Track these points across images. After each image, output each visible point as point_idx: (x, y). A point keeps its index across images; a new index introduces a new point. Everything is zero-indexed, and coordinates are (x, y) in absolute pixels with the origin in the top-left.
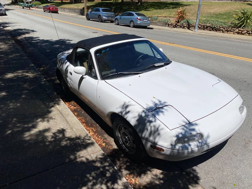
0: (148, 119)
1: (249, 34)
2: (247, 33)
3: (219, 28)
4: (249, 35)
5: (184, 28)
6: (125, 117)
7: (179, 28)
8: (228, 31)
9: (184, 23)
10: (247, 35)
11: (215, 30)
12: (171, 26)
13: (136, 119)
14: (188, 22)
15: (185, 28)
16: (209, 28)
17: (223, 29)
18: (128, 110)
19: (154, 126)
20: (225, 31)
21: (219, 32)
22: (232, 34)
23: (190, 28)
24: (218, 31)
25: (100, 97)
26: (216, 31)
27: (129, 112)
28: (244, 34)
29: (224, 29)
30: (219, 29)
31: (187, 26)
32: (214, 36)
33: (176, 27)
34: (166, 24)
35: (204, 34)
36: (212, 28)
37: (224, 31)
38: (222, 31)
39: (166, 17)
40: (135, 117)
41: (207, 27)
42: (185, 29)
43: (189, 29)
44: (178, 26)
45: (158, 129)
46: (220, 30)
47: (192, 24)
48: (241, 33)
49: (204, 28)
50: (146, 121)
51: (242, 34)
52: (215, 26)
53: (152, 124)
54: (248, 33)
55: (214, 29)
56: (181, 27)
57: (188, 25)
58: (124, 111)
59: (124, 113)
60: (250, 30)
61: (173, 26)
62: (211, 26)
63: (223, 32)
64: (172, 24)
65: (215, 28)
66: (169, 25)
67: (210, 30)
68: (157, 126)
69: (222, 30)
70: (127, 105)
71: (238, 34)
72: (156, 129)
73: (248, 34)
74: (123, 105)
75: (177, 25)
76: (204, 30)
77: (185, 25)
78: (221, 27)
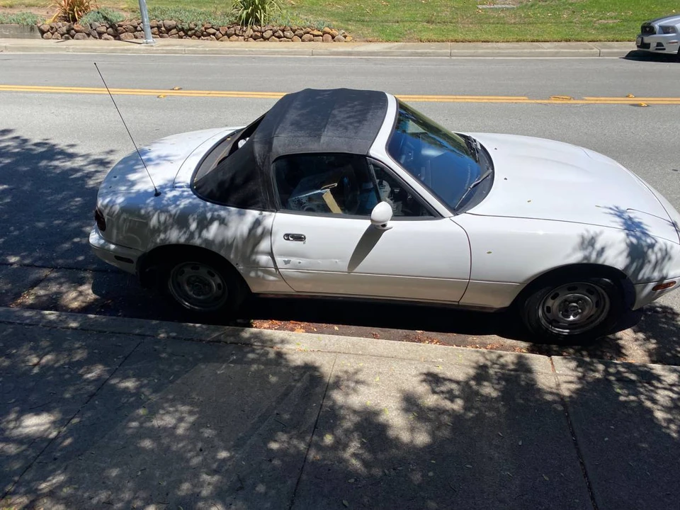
0: (644, 244)
1: (279, 37)
2: (273, 35)
3: (203, 29)
4: (281, 41)
5: (100, 38)
6: (600, 261)
7: (84, 38)
8: (229, 36)
9: (97, 24)
10: (276, 41)
11: (194, 34)
12: (53, 34)
13: (625, 254)
14: (106, 18)
15: (105, 36)
16: (174, 31)
17: (214, 31)
18: (598, 246)
19: (661, 250)
20: (223, 35)
21: (207, 39)
22: (241, 41)
23: (122, 36)
24: (205, 38)
25: (489, 253)
26: (199, 37)
27: (603, 250)
28: (268, 39)
29: (218, 30)
30: (205, 33)
31: (110, 30)
32: (212, 52)
33: (73, 37)
34: (32, 29)
35: (182, 50)
36: (182, 29)
37: (220, 35)
38: (213, 37)
39: (11, 7)
40: (621, 253)
41: (168, 30)
42: (106, 39)
43: (120, 39)
44: (77, 32)
45: (666, 250)
46: (209, 34)
47: (121, 23)
48: (262, 37)
49: (162, 31)
50: (645, 249)
51: (266, 39)
52: (192, 26)
53: (656, 249)
54: (276, 34)
55: (190, 33)
56: (89, 35)
57: (111, 27)
58: (590, 253)
59: (594, 256)
60: (278, 28)
61: (62, 35)
62: (180, 26)
63: (218, 39)
64: (52, 28)
65: (191, 29)
66: (43, 32)
67: (181, 37)
68: (664, 247)
69: (214, 34)
70: (590, 237)
71: (255, 40)
72: (664, 253)
73: (276, 37)
74: (583, 243)
75: (73, 29)
76: (161, 37)
77: (103, 29)
78: (207, 25)
